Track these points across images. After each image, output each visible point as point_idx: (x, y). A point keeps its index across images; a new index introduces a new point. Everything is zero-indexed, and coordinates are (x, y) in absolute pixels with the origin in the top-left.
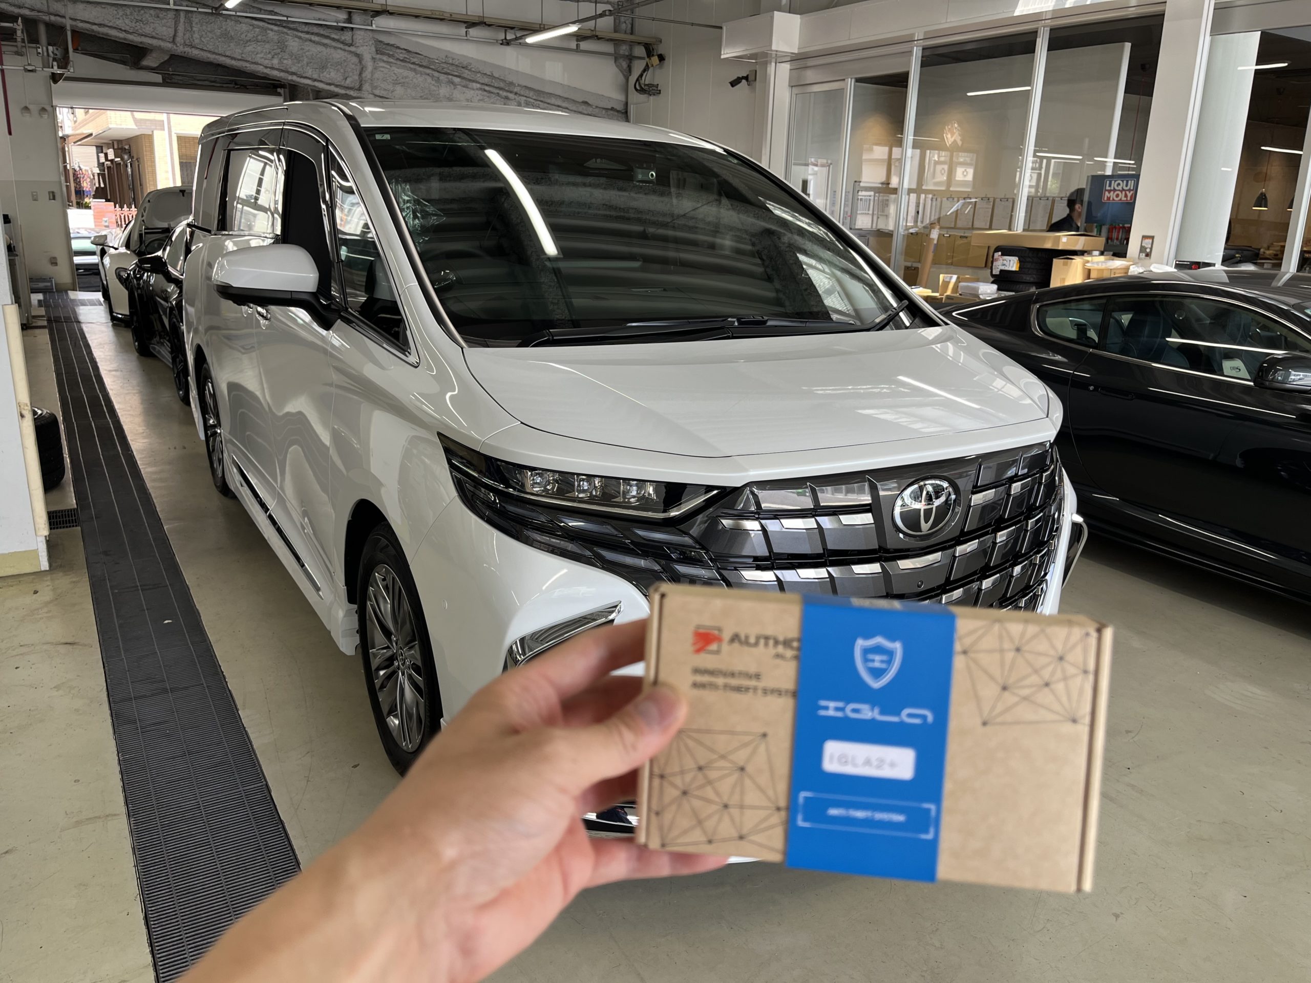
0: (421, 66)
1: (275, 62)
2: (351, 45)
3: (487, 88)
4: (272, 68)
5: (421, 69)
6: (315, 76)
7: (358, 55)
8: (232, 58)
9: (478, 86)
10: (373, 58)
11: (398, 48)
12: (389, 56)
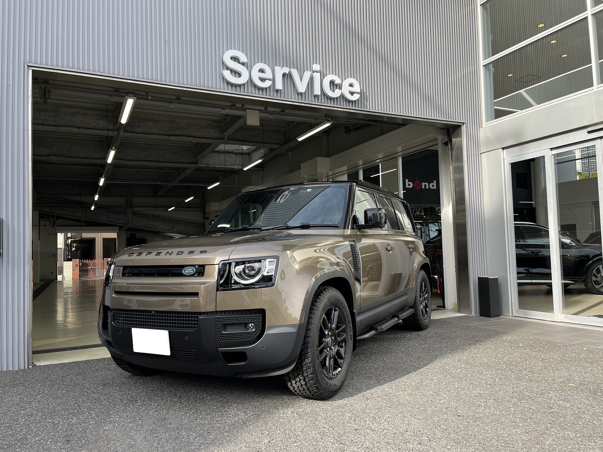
0: (144, 217)
1: (107, 220)
2: (126, 214)
3: (163, 221)
4: (106, 221)
5: (144, 218)
6: (117, 222)
7: (128, 217)
8: (96, 220)
9: (160, 221)
10: (132, 217)
11: (139, 214)
12: (136, 216)
